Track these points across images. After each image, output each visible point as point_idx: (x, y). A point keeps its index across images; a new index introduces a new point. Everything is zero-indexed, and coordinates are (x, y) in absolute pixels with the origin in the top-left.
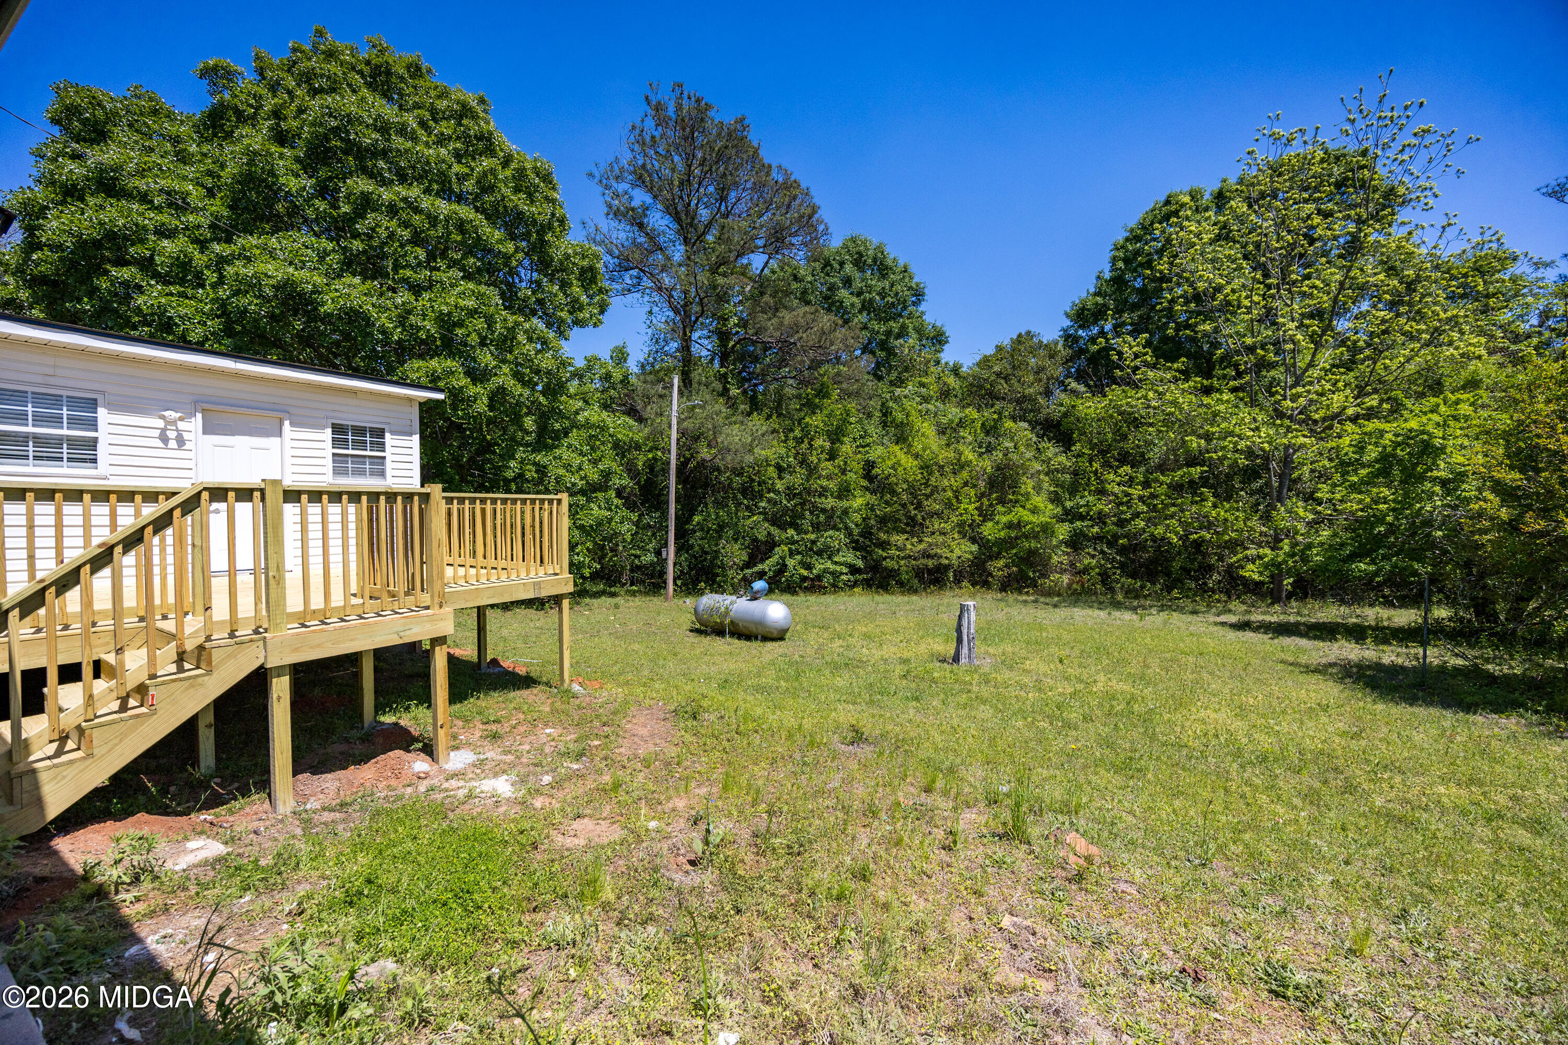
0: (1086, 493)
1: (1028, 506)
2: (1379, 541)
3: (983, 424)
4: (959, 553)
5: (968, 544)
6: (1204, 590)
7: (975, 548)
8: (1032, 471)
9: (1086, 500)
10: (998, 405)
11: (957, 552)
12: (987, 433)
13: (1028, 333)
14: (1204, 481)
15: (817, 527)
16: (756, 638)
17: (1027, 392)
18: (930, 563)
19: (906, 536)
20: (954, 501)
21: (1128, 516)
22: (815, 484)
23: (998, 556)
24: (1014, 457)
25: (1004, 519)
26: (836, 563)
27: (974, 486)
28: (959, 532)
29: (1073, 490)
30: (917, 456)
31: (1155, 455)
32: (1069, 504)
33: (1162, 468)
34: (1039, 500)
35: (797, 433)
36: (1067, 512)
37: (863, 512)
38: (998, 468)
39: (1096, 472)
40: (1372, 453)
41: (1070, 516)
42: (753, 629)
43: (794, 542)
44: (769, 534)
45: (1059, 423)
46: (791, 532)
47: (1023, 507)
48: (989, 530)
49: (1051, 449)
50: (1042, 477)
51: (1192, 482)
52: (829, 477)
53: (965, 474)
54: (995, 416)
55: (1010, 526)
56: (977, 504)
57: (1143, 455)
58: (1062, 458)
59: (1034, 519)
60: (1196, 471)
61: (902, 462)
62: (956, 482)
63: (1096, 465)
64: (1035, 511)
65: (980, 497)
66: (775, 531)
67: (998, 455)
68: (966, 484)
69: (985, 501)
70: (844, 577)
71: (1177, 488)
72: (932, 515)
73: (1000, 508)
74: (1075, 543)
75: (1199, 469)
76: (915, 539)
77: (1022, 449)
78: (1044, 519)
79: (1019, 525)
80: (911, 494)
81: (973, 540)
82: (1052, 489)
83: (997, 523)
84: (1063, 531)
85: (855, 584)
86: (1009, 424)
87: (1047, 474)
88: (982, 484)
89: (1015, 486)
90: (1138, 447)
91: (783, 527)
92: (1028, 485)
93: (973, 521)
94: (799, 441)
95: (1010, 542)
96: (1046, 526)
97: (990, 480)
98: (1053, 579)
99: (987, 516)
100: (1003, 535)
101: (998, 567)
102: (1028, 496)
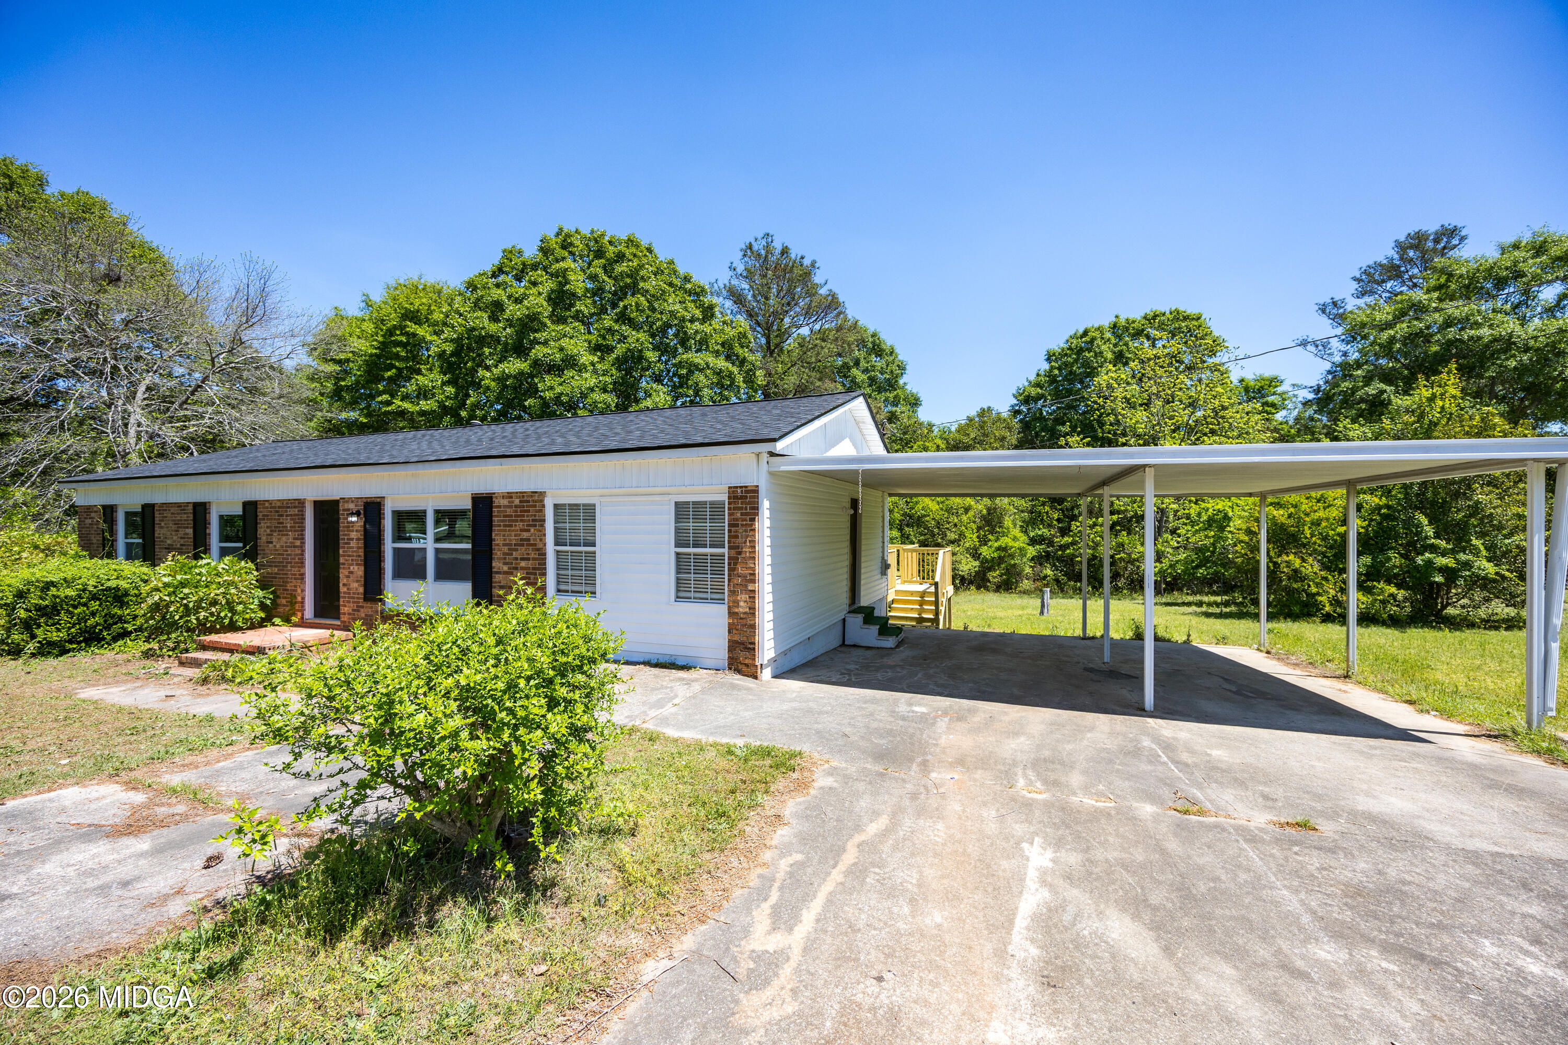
0: (1041, 526)
1: (1009, 536)
2: (1207, 560)
4: (969, 567)
5: (972, 560)
7: (977, 563)
8: (1008, 512)
9: (1041, 530)
13: (989, 408)
20: (964, 533)
23: (992, 569)
25: (996, 545)
27: (974, 522)
28: (967, 552)
29: (1033, 524)
32: (1032, 534)
34: (1016, 532)
36: (1031, 539)
38: (988, 509)
39: (1047, 513)
40: (1204, 517)
41: (1033, 542)
47: (1007, 536)
48: (985, 551)
50: (1015, 516)
53: (968, 514)
55: (999, 549)
56: (977, 534)
58: (1023, 502)
59: (1013, 544)
62: (964, 519)
64: (1015, 539)
65: (979, 528)
69: (982, 533)
73: (990, 537)
74: (1039, 560)
78: (1019, 544)
79: (1005, 549)
81: (976, 558)
82: (1021, 524)
83: (991, 547)
84: (1031, 551)
87: (1018, 515)
88: (979, 520)
89: (1000, 523)
92: (1008, 522)
93: (975, 545)
95: (1001, 560)
96: (1021, 549)
97: (983, 518)
98: (1026, 584)
99: (984, 542)
100: (996, 555)
101: (994, 576)
102: (1008, 529)
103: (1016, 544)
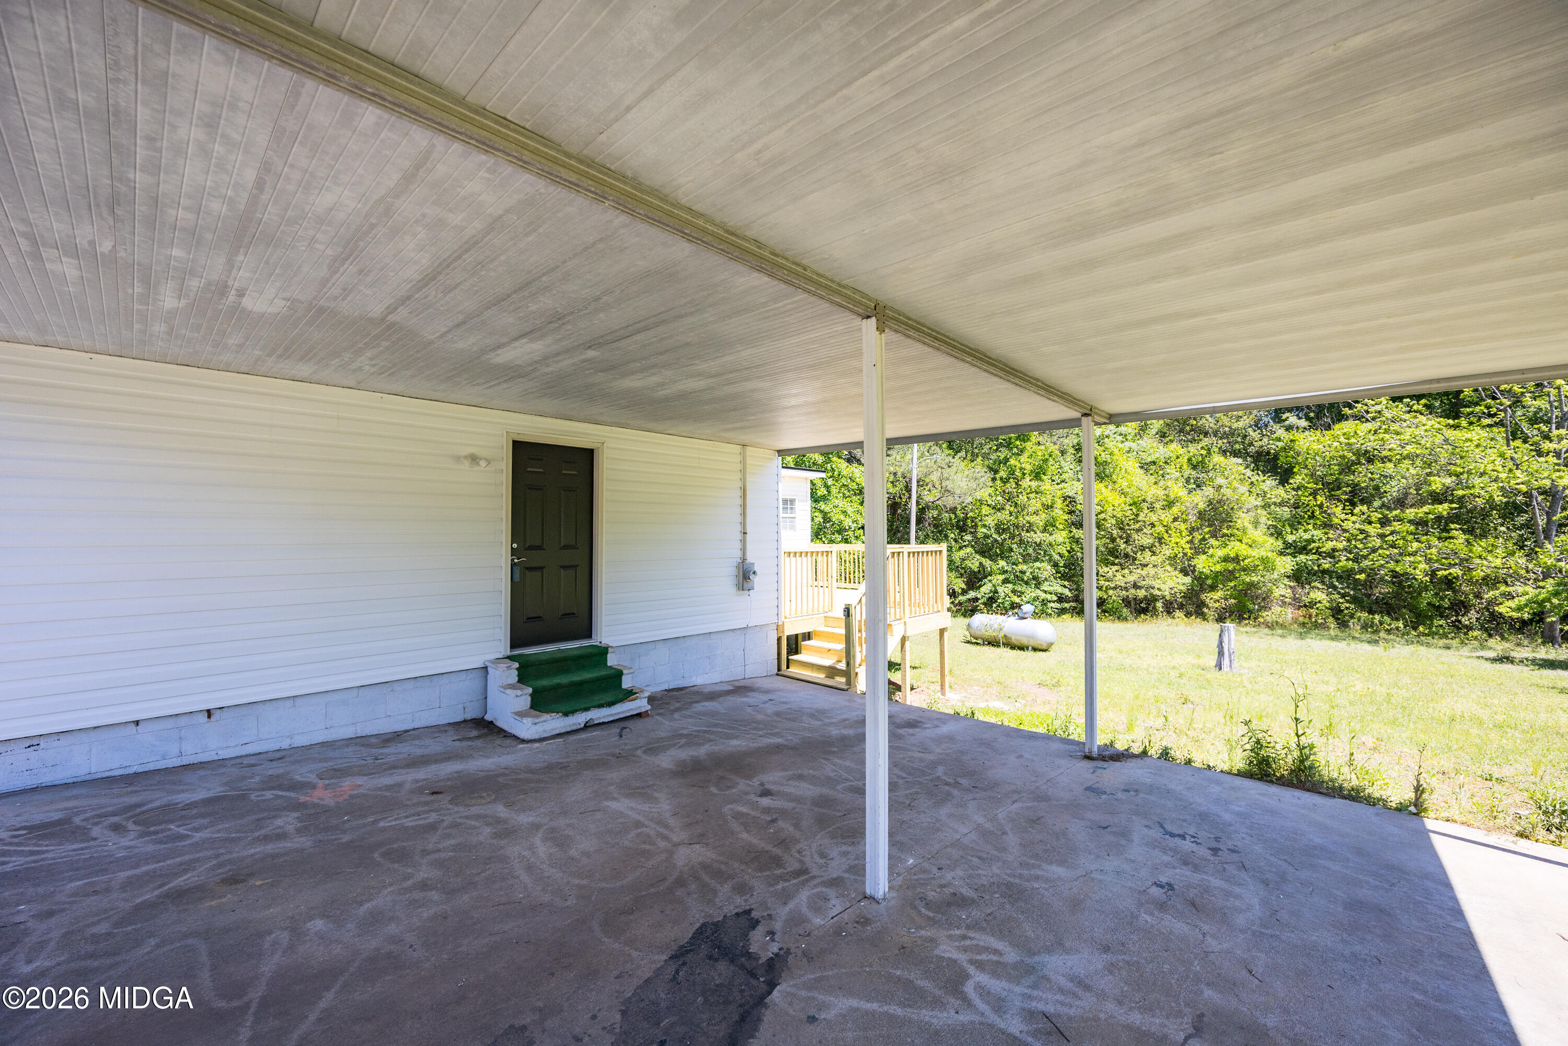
0: (1310, 527)
1: (1245, 540)
3: (1189, 460)
4: (1172, 585)
5: (1181, 575)
6: (1458, 627)
7: (1188, 580)
8: (1247, 506)
9: (1309, 533)
10: (1206, 441)
11: (1171, 583)
12: (1194, 467)
14: (1454, 518)
15: (1026, 558)
16: (1028, 649)
17: (1235, 426)
18: (1141, 593)
19: (1116, 568)
20: (1166, 536)
21: (1365, 552)
22: (1022, 521)
23: (1213, 588)
24: (1226, 491)
25: (1221, 553)
26: (1045, 592)
27: (1185, 521)
28: (1171, 565)
29: (1295, 523)
30: (1123, 493)
31: (1393, 489)
32: (1290, 538)
33: (1401, 503)
34: (1258, 535)
35: (1003, 474)
36: (1287, 545)
37: (1068, 545)
38: (1210, 503)
39: (1321, 506)
41: (1291, 549)
42: (1025, 642)
43: (1005, 572)
44: (981, 564)
45: (1276, 457)
46: (1002, 563)
47: (1241, 541)
48: (1202, 564)
49: (1268, 483)
50: (1259, 511)
51: (1439, 518)
52: (1036, 513)
53: (1175, 510)
54: (1204, 452)
55: (1226, 559)
56: (1189, 538)
57: (1377, 488)
58: (1281, 491)
59: (1251, 552)
60: (1443, 509)
61: (1110, 499)
62: (1167, 517)
63: (1320, 499)
64: (1253, 545)
65: (1192, 530)
66: (987, 563)
67: (1209, 491)
68: (1175, 520)
69: (1198, 536)
70: (1052, 605)
71: (1420, 523)
72: (1143, 549)
73: (1213, 541)
74: (1299, 577)
75: (1446, 506)
76: (1126, 571)
77: (1235, 484)
78: (1263, 553)
79: (1236, 559)
80: (1121, 529)
81: (1184, 572)
82: (1270, 523)
83: (1212, 556)
84: (1286, 564)
85: (1062, 611)
86: (1217, 459)
87: (1264, 507)
88: (1192, 518)
89: (1229, 520)
90: (1372, 480)
91: (993, 558)
92: (1243, 520)
93: (1185, 554)
94: (1005, 481)
95: (1229, 575)
96: (1264, 560)
97: (1201, 515)
98: (1275, 613)
99: (1199, 550)
100: (1218, 568)
101: (1214, 599)
102: (1244, 530)
103: (1255, 553)
